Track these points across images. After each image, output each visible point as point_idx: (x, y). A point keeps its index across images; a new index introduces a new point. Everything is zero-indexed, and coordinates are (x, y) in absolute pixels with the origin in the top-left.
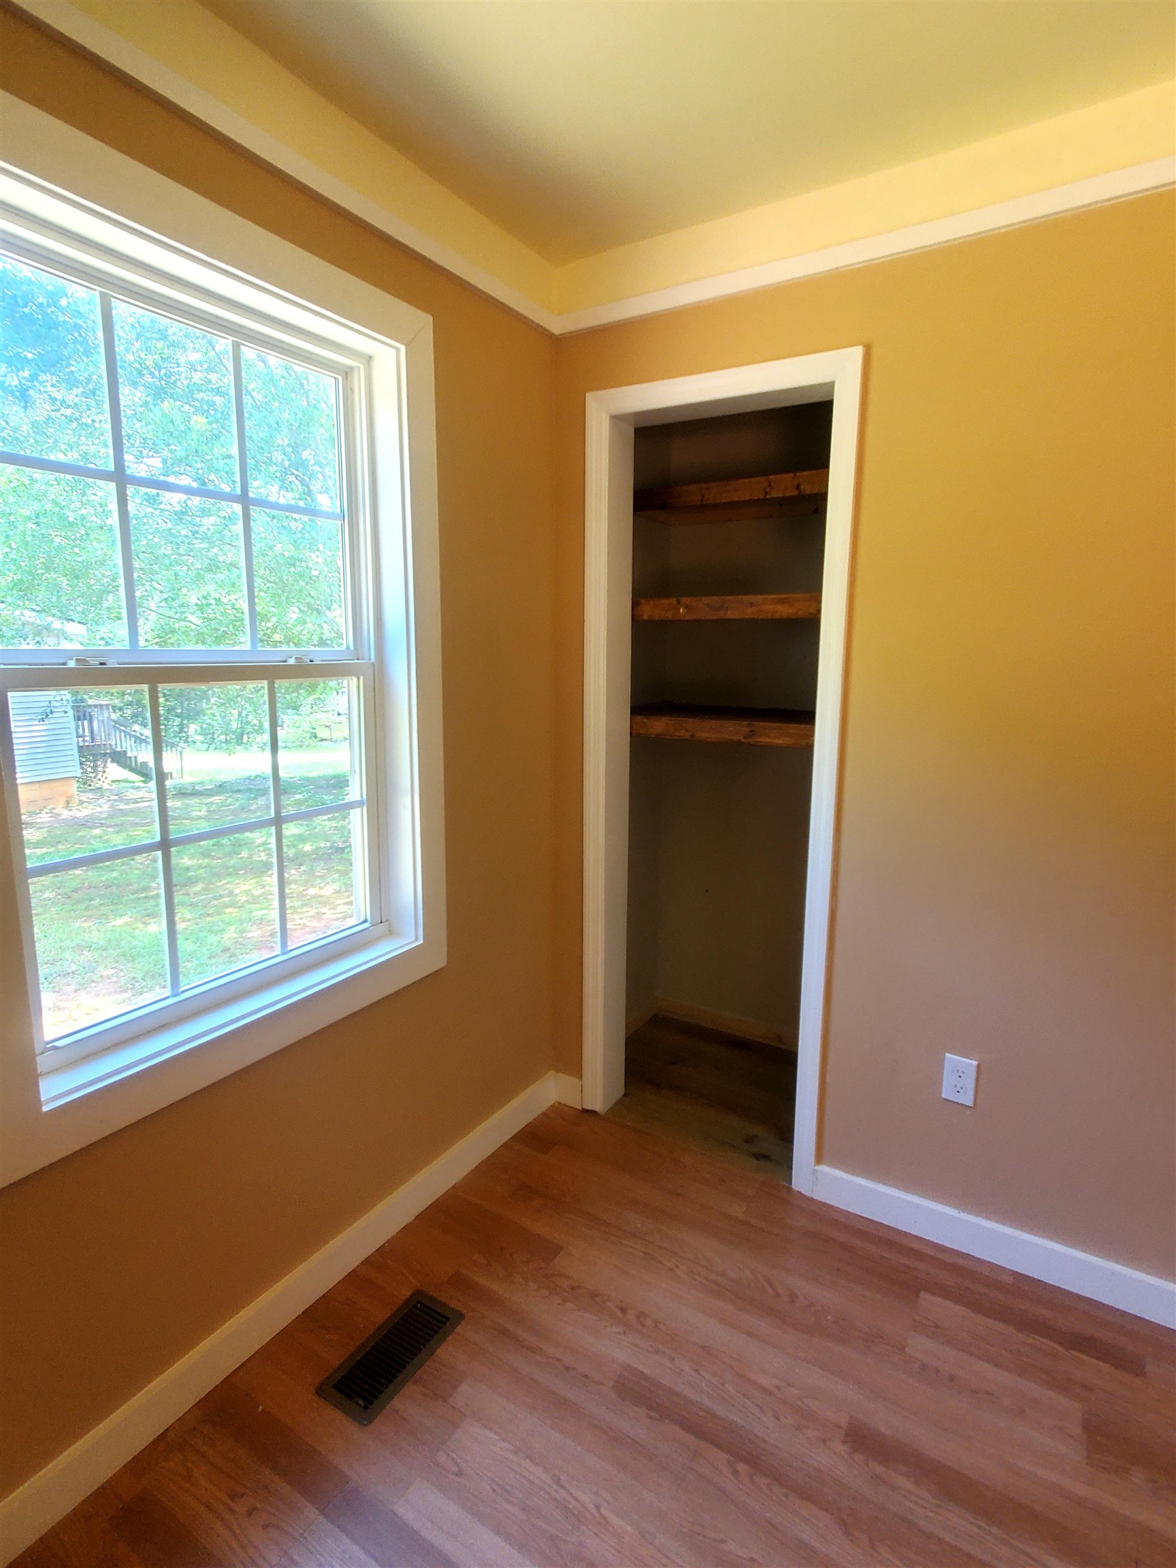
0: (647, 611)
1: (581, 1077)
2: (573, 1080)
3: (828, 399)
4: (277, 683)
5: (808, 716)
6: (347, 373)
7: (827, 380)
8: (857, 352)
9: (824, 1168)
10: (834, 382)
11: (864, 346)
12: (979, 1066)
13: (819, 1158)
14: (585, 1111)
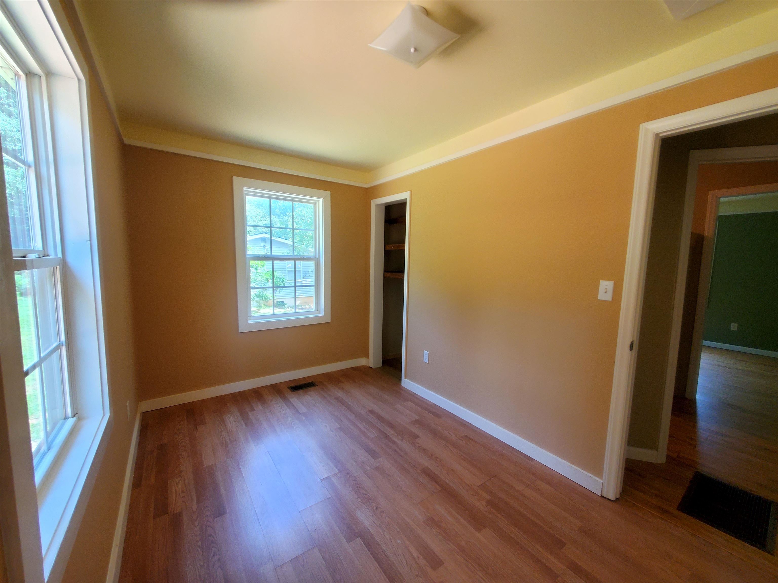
0: (388, 248)
1: (368, 358)
2: (367, 359)
3: (405, 202)
4: (296, 262)
5: (403, 272)
6: (315, 204)
7: (405, 198)
8: (409, 192)
9: (407, 380)
10: (406, 199)
11: (410, 191)
12: (429, 353)
13: (406, 378)
14: (370, 367)
